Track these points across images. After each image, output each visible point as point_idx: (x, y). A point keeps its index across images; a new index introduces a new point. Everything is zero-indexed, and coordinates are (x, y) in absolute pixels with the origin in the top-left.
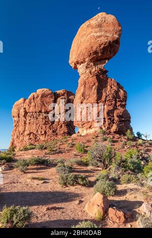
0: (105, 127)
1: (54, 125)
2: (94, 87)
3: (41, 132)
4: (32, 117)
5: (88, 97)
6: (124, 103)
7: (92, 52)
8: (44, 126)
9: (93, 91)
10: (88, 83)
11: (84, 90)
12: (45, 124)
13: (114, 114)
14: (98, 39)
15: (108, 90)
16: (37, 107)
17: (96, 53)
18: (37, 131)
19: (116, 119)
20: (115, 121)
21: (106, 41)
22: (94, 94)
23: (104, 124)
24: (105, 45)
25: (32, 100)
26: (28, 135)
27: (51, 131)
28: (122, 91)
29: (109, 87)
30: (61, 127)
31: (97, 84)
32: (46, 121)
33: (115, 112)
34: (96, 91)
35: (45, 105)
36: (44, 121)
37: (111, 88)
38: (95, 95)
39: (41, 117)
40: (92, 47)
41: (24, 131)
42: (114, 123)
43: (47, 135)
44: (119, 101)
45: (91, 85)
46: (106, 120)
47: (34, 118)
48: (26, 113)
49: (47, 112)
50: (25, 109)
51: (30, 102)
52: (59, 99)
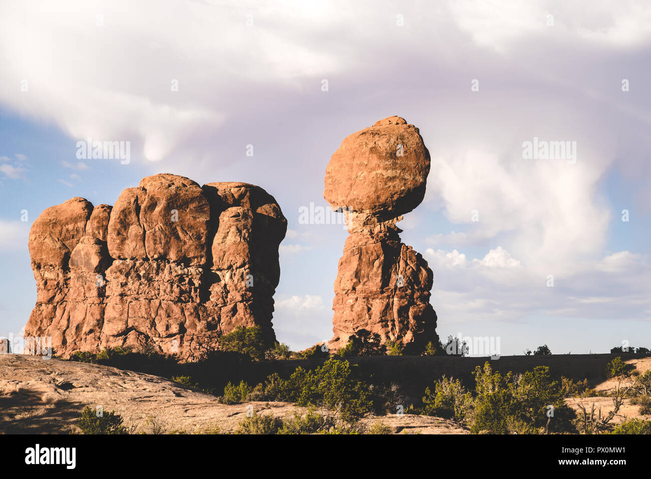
0: (394, 335)
1: (207, 304)
2: (377, 263)
3: (168, 327)
4: (133, 274)
5: (365, 279)
6: (426, 293)
7: (377, 204)
8: (176, 309)
9: (375, 269)
10: (367, 252)
11: (359, 265)
12: (178, 301)
13: (410, 314)
14: (390, 184)
15: (401, 269)
16: (149, 244)
17: (384, 205)
18: (153, 324)
19: (412, 321)
20: (410, 326)
21: (403, 188)
22: (376, 275)
23: (392, 329)
24: (401, 194)
25: (133, 217)
26: (118, 335)
27: (200, 325)
28: (424, 272)
29: (402, 263)
30: (234, 310)
31: (382, 258)
32: (182, 292)
33: (411, 309)
34: (380, 271)
35: (178, 238)
36: (176, 290)
37: (407, 264)
38: (379, 278)
39: (165, 275)
40: (378, 197)
41: (100, 323)
42: (408, 329)
43: (186, 337)
44: (418, 290)
45: (373, 258)
46: (397, 323)
47: (139, 277)
48: (105, 261)
49: (184, 261)
50: (102, 245)
51: (124, 224)
52: (226, 218)
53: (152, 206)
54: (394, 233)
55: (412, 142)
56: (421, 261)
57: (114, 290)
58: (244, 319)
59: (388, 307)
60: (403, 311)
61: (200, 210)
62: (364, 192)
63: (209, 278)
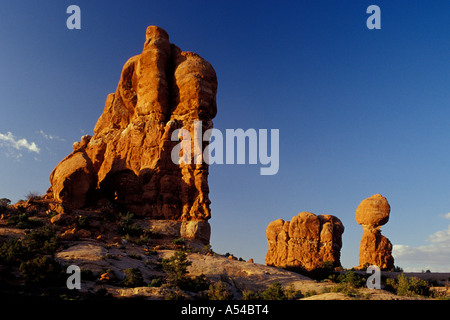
0: (380, 265)
1: (319, 253)
2: (373, 241)
4: (296, 242)
5: (370, 246)
6: (390, 251)
7: (373, 222)
9: (373, 243)
10: (370, 238)
11: (367, 242)
12: (310, 251)
14: (377, 216)
16: (301, 233)
17: (375, 222)
18: (302, 259)
19: (386, 261)
21: (381, 217)
22: (373, 245)
23: (379, 263)
24: (381, 219)
25: (296, 225)
27: (317, 260)
28: (389, 245)
29: (382, 242)
30: (328, 255)
31: (375, 240)
32: (311, 249)
33: (385, 257)
34: (375, 244)
35: (310, 232)
36: (309, 248)
37: (384, 242)
39: (306, 243)
40: (373, 220)
41: (287, 257)
42: (384, 263)
43: (313, 263)
44: (387, 250)
45: (372, 239)
46: (380, 261)
47: (298, 244)
48: (288, 238)
49: (312, 239)
50: (287, 233)
51: (294, 227)
52: (325, 226)
53: (302, 222)
54: (379, 232)
55: (384, 202)
56: (388, 241)
57: (290, 248)
58: (331, 259)
59: (378, 256)
60: (383, 258)
61: (316, 223)
62: (368, 218)
63: (320, 244)
